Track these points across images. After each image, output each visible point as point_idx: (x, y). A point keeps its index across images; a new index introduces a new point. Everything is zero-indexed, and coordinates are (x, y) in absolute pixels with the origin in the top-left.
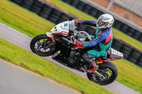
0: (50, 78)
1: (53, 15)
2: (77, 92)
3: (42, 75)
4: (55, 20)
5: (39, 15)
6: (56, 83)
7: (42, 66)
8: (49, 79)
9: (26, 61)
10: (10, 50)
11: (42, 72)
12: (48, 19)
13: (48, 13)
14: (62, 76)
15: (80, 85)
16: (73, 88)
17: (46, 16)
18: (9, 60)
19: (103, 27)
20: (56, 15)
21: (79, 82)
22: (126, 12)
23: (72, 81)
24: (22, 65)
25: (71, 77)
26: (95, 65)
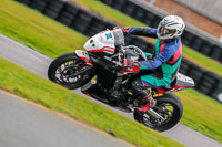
0: (61, 111)
1: (66, 14)
2: (103, 133)
3: (47, 106)
4: (68, 21)
5: (44, 13)
6: (71, 120)
7: (47, 93)
8: (59, 114)
11: (47, 103)
12: (58, 19)
13: (57, 10)
14: (80, 107)
15: (108, 122)
16: (97, 127)
17: (55, 15)
19: (168, 37)
20: (71, 13)
21: (106, 117)
22: (182, 8)
23: (95, 116)
25: (95, 109)
26: (151, 99)
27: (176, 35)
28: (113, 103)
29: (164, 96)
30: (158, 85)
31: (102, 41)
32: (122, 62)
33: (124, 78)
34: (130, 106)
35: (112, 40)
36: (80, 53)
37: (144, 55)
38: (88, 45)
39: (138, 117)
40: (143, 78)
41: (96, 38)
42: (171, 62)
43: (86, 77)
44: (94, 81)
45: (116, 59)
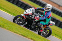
9: (33, 37)
10: (26, 32)
18: (26, 37)
19: (47, 10)
24: (31, 39)
26: (43, 28)
27: (50, 10)
28: (32, 29)
29: (46, 27)
30: (45, 24)
31: (29, 11)
32: (34, 17)
33: (35, 22)
34: (37, 30)
35: (31, 11)
36: (22, 15)
37: (41, 16)
38: (25, 13)
39: (39, 33)
40: (40, 22)
41: (27, 11)
42: (48, 18)
43: (24, 22)
44: (26, 23)
45: (33, 17)
